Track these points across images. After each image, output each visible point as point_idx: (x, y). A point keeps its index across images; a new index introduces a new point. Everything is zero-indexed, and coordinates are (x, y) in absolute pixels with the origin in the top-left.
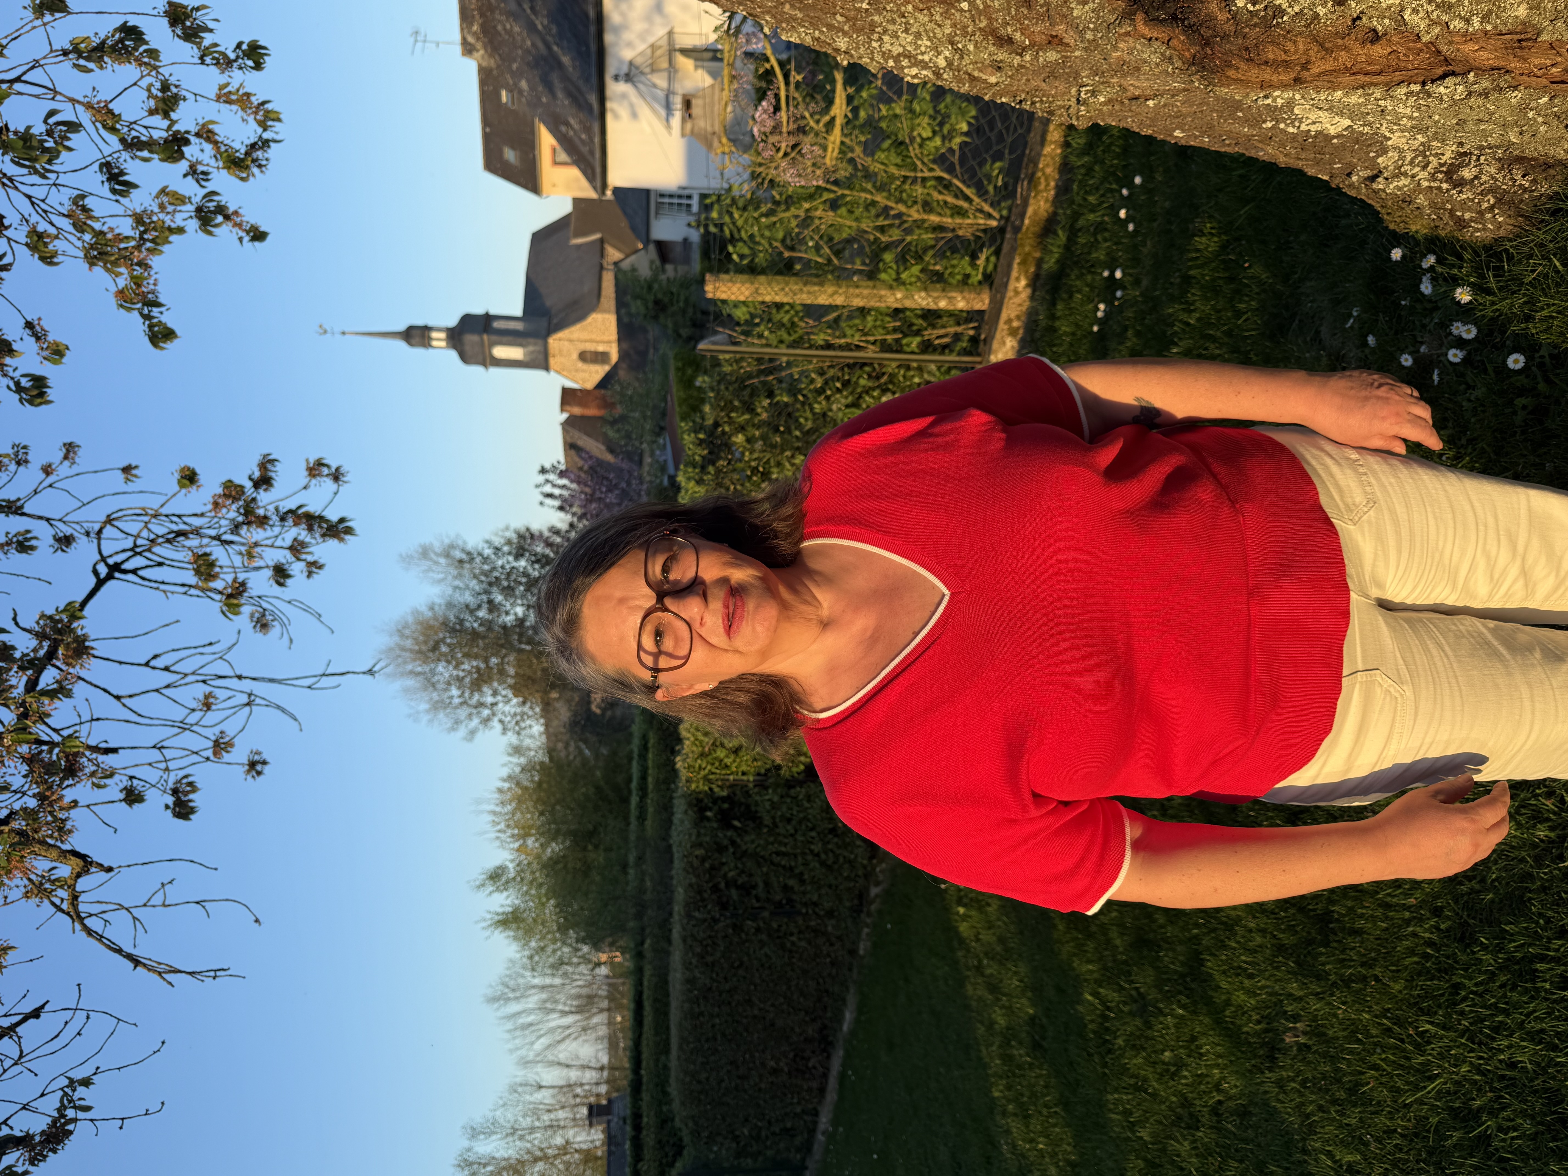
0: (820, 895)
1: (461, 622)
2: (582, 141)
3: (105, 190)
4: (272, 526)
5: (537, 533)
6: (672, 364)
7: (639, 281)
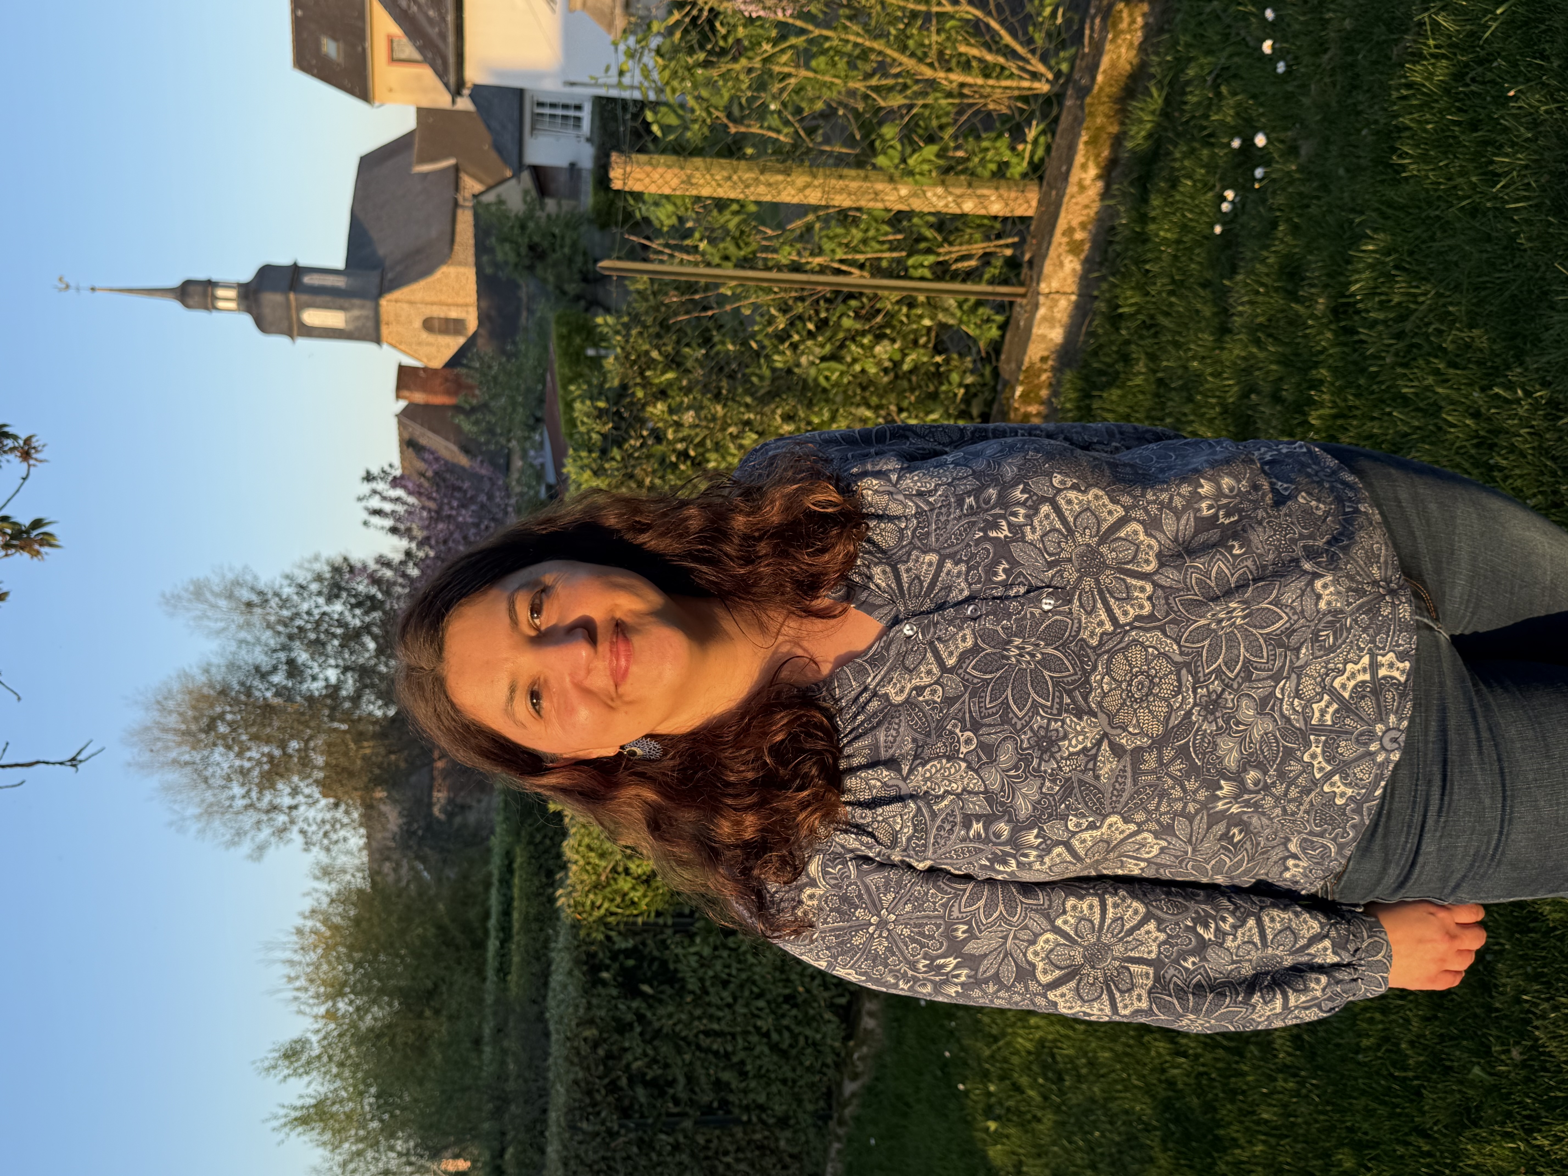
0: (768, 1095)
2: (430, 20)
5: (358, 565)
6: (553, 331)
7: (508, 218)
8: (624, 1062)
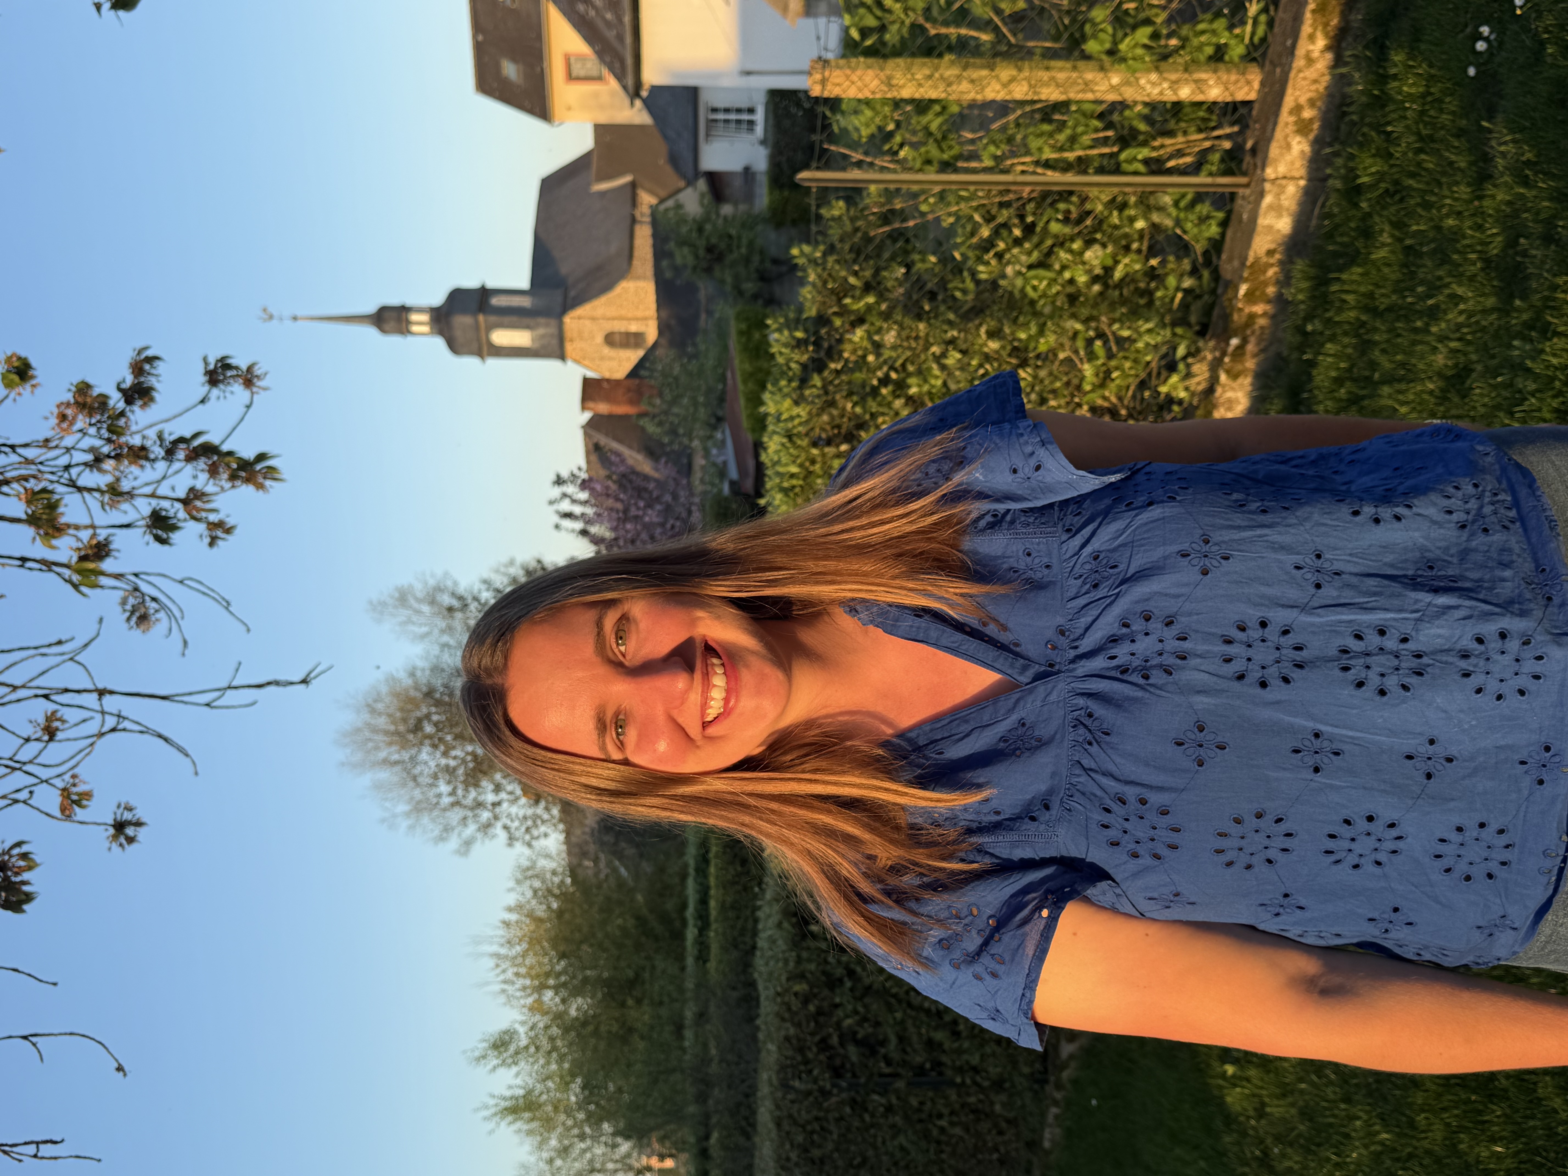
0: (982, 1056)
2: (608, 24)
6: (733, 328)
7: (685, 221)
8: (835, 1019)
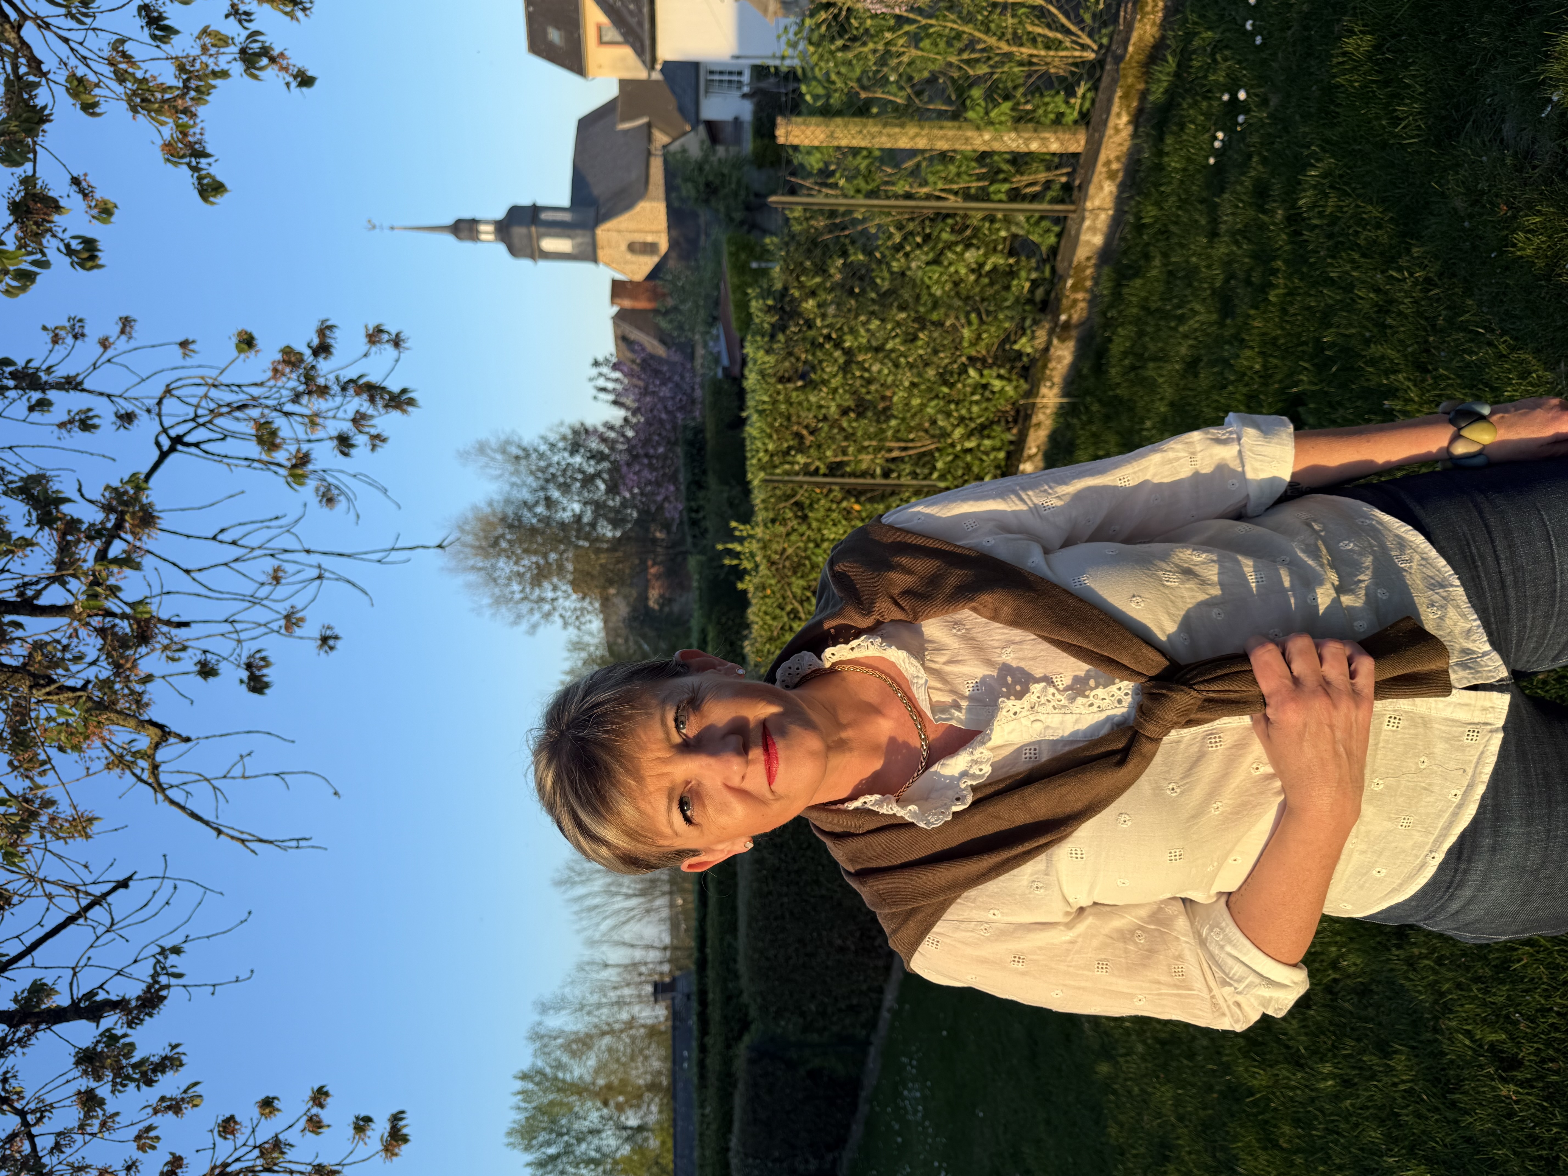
1: (519, 518)
2: (631, 12)
3: (145, 36)
4: (334, 396)
5: (591, 429)
6: (725, 249)
7: (690, 162)
